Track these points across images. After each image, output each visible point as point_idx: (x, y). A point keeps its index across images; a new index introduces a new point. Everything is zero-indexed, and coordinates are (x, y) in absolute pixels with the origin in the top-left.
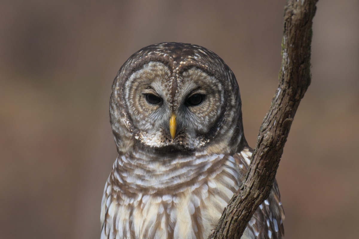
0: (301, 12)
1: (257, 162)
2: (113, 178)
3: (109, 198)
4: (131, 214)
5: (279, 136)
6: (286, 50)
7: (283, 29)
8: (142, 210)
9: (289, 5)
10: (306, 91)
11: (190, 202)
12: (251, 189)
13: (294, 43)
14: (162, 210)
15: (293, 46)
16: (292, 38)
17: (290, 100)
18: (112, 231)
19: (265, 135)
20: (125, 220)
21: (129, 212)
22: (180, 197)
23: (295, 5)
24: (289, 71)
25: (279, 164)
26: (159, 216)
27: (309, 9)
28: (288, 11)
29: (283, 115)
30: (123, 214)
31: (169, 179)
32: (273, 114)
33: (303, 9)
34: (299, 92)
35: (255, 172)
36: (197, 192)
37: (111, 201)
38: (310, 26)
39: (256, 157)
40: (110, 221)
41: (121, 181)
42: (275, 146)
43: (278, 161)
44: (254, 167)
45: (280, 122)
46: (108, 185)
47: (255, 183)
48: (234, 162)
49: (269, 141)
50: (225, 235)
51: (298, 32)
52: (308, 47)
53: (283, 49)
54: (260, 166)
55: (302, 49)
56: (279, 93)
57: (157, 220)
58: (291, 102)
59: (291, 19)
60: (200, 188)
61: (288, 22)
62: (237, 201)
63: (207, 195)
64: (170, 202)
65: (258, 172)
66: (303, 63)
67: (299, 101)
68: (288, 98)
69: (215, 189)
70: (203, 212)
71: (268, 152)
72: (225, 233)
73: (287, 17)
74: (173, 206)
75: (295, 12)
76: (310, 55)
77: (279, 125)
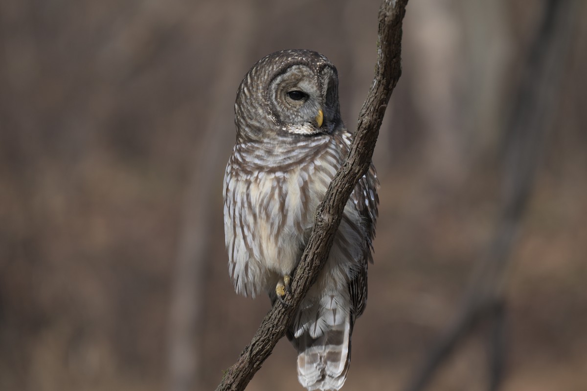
0: (393, 14)
1: (357, 143)
2: (233, 158)
3: (229, 176)
4: (248, 188)
5: (376, 120)
6: (380, 47)
7: (378, 29)
8: (259, 184)
9: (383, 8)
10: (397, 81)
11: (299, 176)
12: (352, 165)
13: (387, 41)
14: (275, 184)
15: (387, 43)
16: (385, 37)
17: (384, 89)
18: (232, 202)
19: (364, 119)
20: (243, 193)
21: (246, 186)
22: (291, 173)
23: (388, 8)
24: (384, 65)
25: (376, 144)
26: (273, 189)
27: (400, 11)
28: (382, 13)
29: (379, 102)
30: (241, 188)
31: (281, 160)
32: (370, 102)
33: (394, 12)
34: (392, 82)
35: (356, 151)
36: (305, 169)
37: (231, 178)
38: (401, 26)
39: (356, 138)
40: (230, 195)
41: (240, 160)
42: (373, 128)
43: (375, 141)
44: (355, 147)
45: (377, 108)
46: (229, 165)
47: (356, 160)
48: (335, 144)
49: (367, 125)
50: (332, 204)
51: (390, 31)
52: (398, 44)
53: (378, 46)
54: (359, 145)
55: (394, 45)
56: (375, 83)
57: (271, 192)
58: (385, 91)
59: (385, 20)
60: (308, 165)
61: (382, 23)
62: (341, 176)
63: (313, 171)
64: (282, 177)
65: (359, 151)
66: (395, 57)
67: (392, 90)
68: (383, 88)
69: (321, 166)
70: (310, 185)
71: (366, 134)
72: (331, 203)
73: (381, 18)
74: (285, 180)
75: (388, 14)
76: (400, 50)
77: (376, 111)
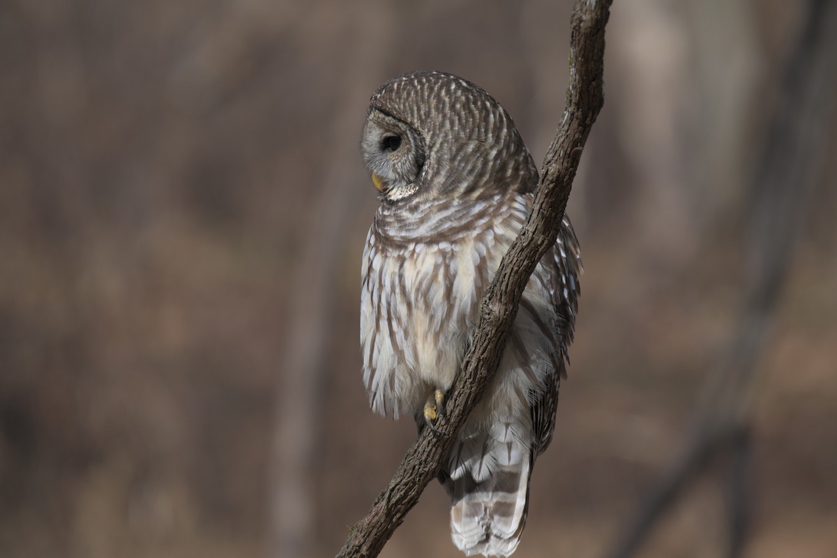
0: (592, 18)
1: (541, 201)
3: (374, 250)
4: (401, 266)
5: (567, 169)
6: (573, 65)
7: (570, 39)
8: (416, 260)
9: (577, 9)
10: (598, 113)
11: (473, 250)
12: (534, 234)
13: (583, 57)
14: (440, 260)
15: (582, 60)
16: (581, 50)
17: (579, 125)
19: (550, 168)
20: (393, 273)
21: (399, 265)
22: (461, 244)
23: (584, 9)
24: (578, 90)
25: (567, 203)
26: (436, 267)
27: (601, 14)
28: (576, 17)
29: (571, 144)
30: (391, 266)
32: (559, 143)
33: (594, 14)
34: (590, 115)
35: (539, 213)
36: (481, 239)
37: (376, 254)
38: (603, 36)
42: (563, 180)
43: (566, 199)
44: (537, 207)
45: (568, 152)
47: (539, 227)
49: (555, 176)
50: (504, 289)
51: (588, 42)
52: (600, 60)
54: (544, 205)
55: (593, 63)
56: (566, 117)
57: (433, 272)
58: (580, 128)
59: (580, 27)
60: (483, 234)
61: (576, 30)
62: (518, 248)
63: (493, 242)
64: (448, 250)
65: (543, 213)
66: (594, 80)
67: (590, 126)
68: (577, 123)
69: (503, 235)
70: (489, 264)
71: (553, 188)
73: (574, 24)
74: (453, 255)
75: (584, 18)
76: (602, 70)
77: (567, 156)
